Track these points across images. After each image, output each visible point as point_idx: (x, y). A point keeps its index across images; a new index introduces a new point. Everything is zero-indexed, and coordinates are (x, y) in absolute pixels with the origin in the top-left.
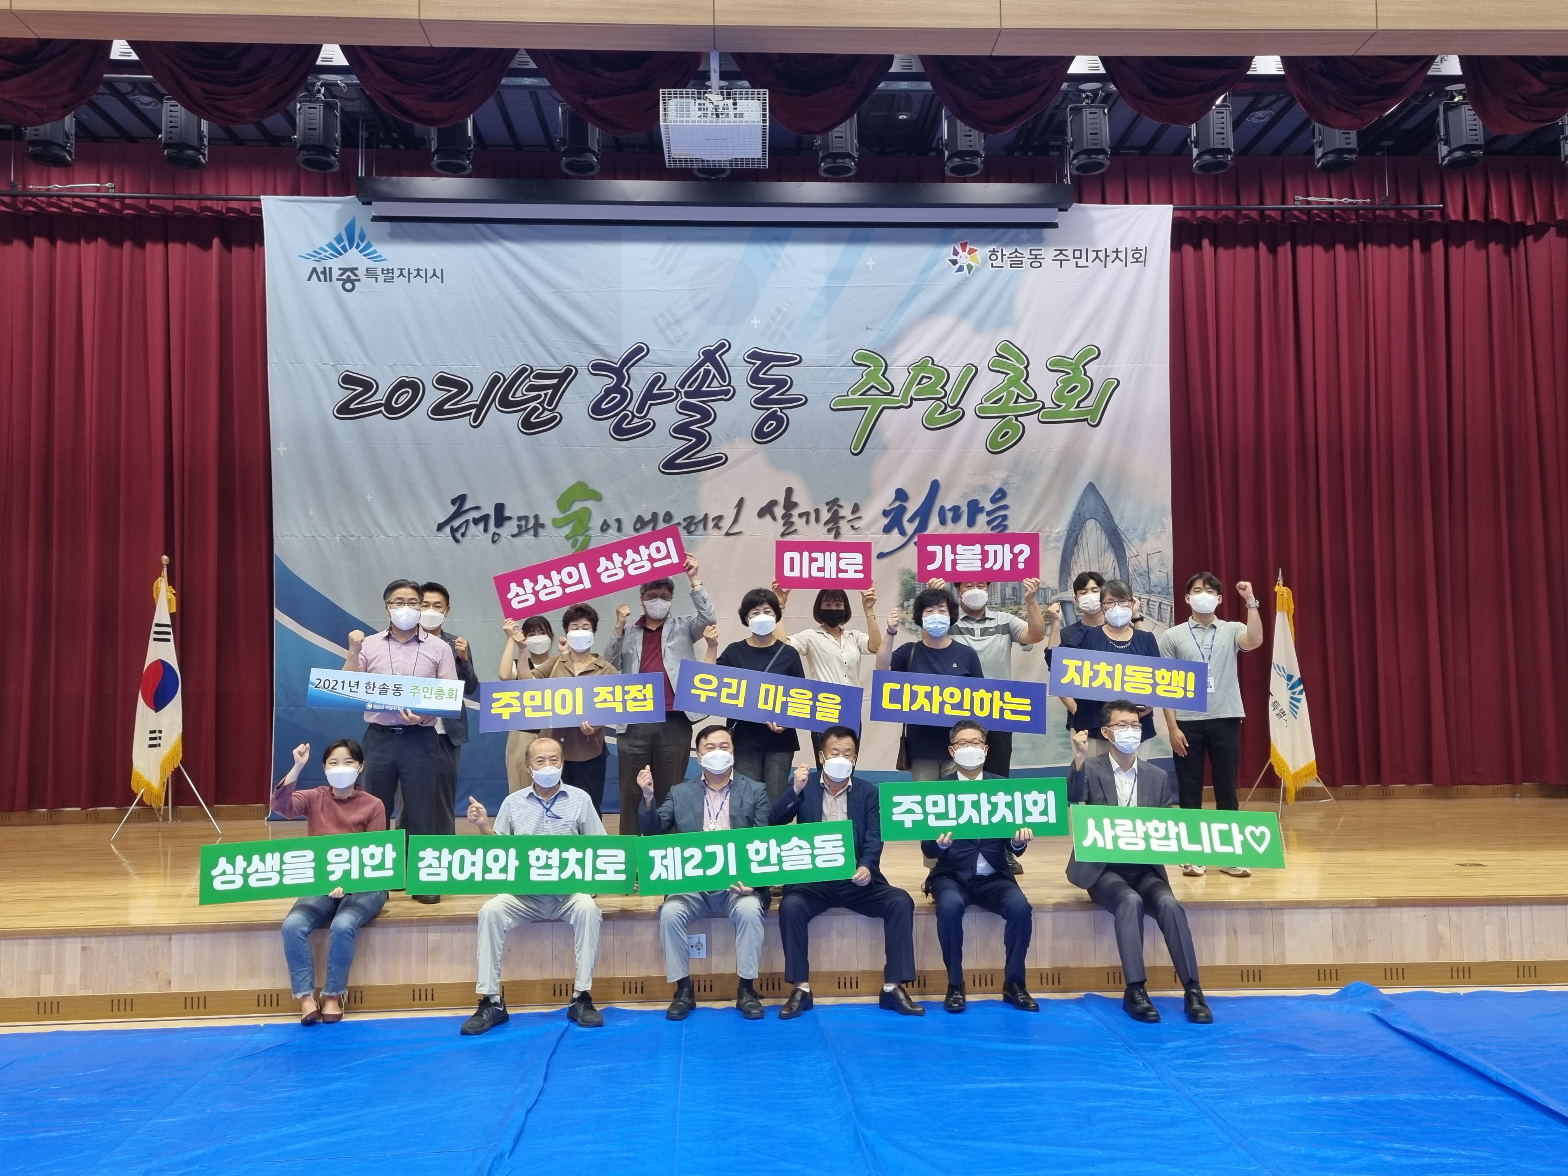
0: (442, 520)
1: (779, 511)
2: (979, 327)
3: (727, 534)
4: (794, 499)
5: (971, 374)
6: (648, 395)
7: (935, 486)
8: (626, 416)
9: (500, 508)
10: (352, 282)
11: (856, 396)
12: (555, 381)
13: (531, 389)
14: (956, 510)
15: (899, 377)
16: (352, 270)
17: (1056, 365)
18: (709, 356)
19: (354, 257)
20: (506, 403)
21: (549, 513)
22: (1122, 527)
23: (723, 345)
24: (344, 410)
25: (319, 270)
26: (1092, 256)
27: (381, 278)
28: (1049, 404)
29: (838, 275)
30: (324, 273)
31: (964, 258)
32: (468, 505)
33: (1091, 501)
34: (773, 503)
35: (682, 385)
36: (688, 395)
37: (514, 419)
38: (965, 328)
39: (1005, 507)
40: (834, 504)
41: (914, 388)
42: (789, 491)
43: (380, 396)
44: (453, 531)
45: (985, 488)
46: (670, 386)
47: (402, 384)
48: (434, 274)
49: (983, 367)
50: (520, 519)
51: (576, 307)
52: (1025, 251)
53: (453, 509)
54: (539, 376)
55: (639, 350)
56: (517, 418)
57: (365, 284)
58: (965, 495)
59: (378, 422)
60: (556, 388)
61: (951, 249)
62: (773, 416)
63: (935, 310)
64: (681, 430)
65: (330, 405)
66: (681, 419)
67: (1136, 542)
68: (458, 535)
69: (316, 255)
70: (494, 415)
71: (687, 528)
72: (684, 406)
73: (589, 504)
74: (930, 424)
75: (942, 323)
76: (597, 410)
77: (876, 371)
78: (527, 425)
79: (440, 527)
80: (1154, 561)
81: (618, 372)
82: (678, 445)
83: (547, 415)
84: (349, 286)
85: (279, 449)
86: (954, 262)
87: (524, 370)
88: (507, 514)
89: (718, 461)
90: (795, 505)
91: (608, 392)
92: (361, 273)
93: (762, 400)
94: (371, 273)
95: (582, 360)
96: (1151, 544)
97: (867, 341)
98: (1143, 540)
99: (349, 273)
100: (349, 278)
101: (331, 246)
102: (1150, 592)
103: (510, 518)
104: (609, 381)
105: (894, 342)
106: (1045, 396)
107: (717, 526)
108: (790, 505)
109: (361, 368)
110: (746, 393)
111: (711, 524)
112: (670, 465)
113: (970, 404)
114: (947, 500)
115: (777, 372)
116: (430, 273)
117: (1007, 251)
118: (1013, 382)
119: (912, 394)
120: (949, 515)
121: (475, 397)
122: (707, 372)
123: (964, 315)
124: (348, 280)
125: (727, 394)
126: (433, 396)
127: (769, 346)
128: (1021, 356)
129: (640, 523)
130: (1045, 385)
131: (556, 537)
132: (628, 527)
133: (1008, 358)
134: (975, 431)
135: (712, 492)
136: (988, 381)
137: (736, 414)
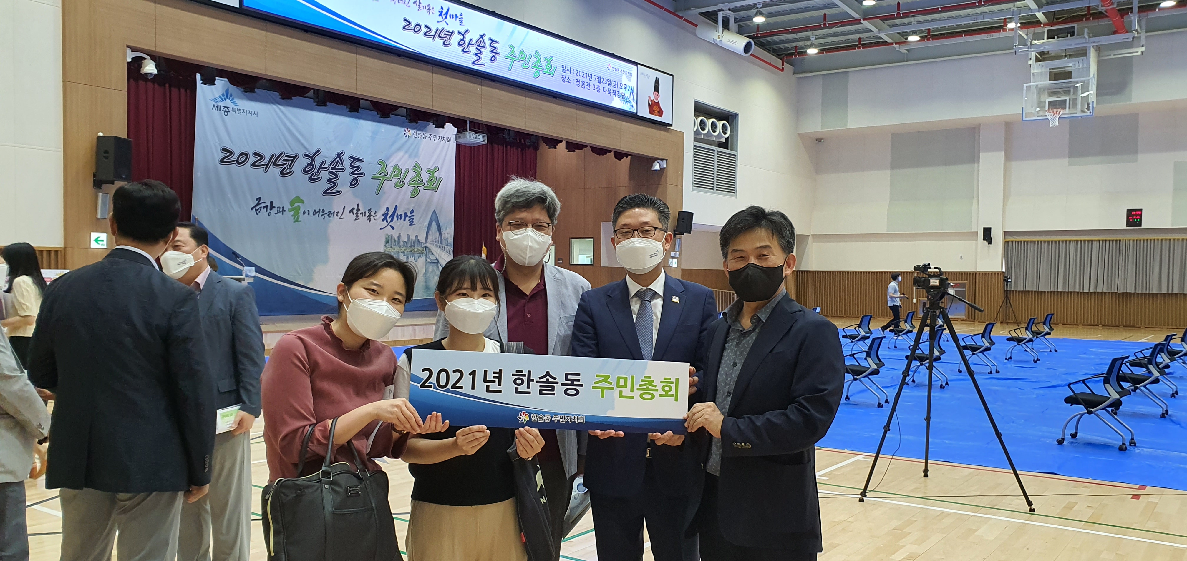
0: (253, 206)
1: (355, 211)
2: (410, 157)
3: (340, 218)
4: (359, 208)
5: (407, 171)
6: (320, 168)
7: (396, 206)
8: (313, 174)
9: (272, 203)
10: (227, 112)
11: (378, 175)
12: (292, 159)
13: (284, 160)
14: (401, 215)
15: (389, 170)
16: (227, 108)
17: (428, 171)
18: (339, 156)
19: (228, 103)
20: (275, 165)
21: (287, 207)
22: (441, 224)
23: (342, 153)
24: (222, 161)
25: (216, 106)
26: (438, 138)
27: (237, 112)
28: (426, 184)
29: (375, 134)
30: (217, 107)
31: (407, 133)
32: (261, 201)
33: (434, 215)
34: (353, 209)
35: (330, 165)
36: (332, 169)
37: (278, 171)
38: (407, 156)
39: (413, 216)
40: (370, 210)
41: (393, 174)
42: (358, 205)
43: (235, 158)
44: (256, 210)
45: (408, 209)
46: (327, 165)
47: (242, 154)
48: (254, 114)
49: (410, 169)
50: (278, 208)
51: (300, 133)
52: (422, 133)
53: (257, 202)
54: (287, 156)
55: (318, 151)
58: (403, 211)
59: (234, 166)
60: (292, 161)
61: (403, 129)
62: (355, 179)
63: (399, 149)
64: (329, 180)
65: (217, 159)
66: (330, 177)
67: (444, 229)
68: (258, 212)
69: (215, 100)
70: (272, 167)
71: (328, 215)
72: (331, 172)
73: (300, 204)
74: (396, 186)
75: (401, 154)
76: (304, 170)
77: (383, 167)
78: (282, 173)
79: (252, 209)
80: (449, 236)
81: (312, 158)
82: (329, 186)
83: (288, 171)
84: (226, 114)
85: (198, 174)
86: (405, 134)
87: (282, 154)
88: (274, 206)
89: (339, 192)
90: (359, 210)
91: (309, 164)
93: (353, 173)
95: (301, 152)
96: (448, 231)
97: (382, 157)
98: (446, 229)
99: (226, 109)
100: (226, 110)
101: (220, 97)
102: (447, 245)
103: (275, 207)
104: (309, 161)
105: (388, 158)
106: (425, 182)
107: (337, 215)
108: (358, 210)
110: (349, 170)
111: (335, 214)
112: (325, 192)
113: (406, 182)
114: (399, 212)
115: (357, 164)
116: (253, 113)
117: (418, 132)
118: (417, 175)
119: (392, 176)
120: (399, 217)
121: (266, 161)
122: (338, 161)
123: (406, 152)
124: (225, 111)
125: (343, 170)
126: (252, 159)
127: (356, 155)
128: (420, 167)
129: (315, 212)
130: (425, 177)
131: (289, 215)
132: (311, 213)
133: (416, 167)
134: (407, 190)
135: (336, 203)
136: (411, 174)
137: (345, 177)
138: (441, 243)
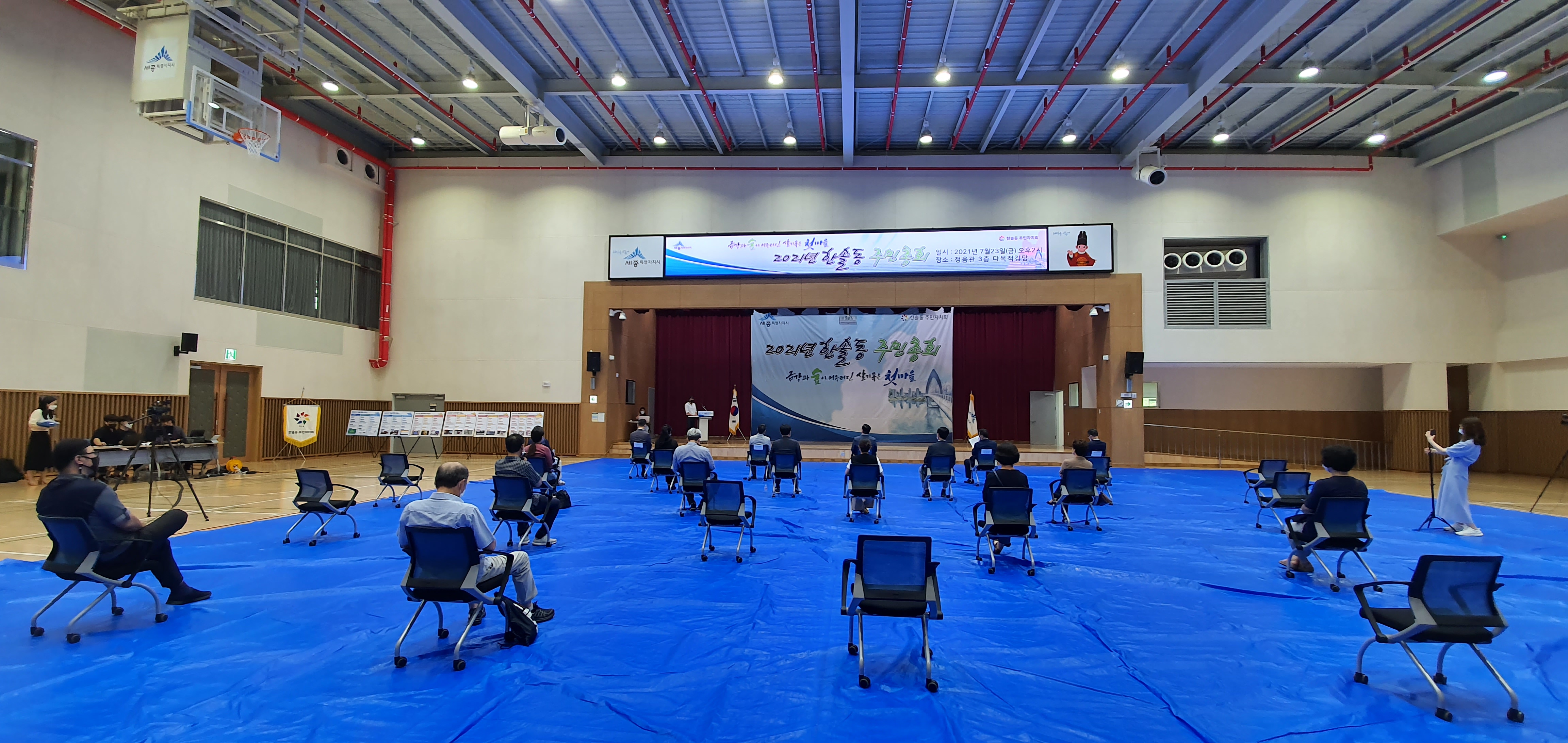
0: (787, 376)
1: (861, 375)
2: (908, 334)
3: (850, 380)
4: (865, 372)
5: (906, 344)
6: (833, 349)
7: (897, 368)
8: (827, 353)
9: (800, 374)
11: (879, 349)
12: (812, 346)
13: (807, 347)
14: (902, 375)
15: (889, 345)
16: (769, 322)
17: (926, 342)
18: (846, 340)
19: (769, 319)
20: (801, 350)
21: (810, 375)
22: (941, 379)
23: (849, 338)
24: (767, 352)
26: (934, 317)
27: (775, 324)
28: (924, 351)
29: (875, 322)
30: (763, 323)
31: (904, 318)
32: (792, 373)
33: (934, 373)
34: (860, 373)
35: (840, 347)
36: (841, 349)
37: (803, 354)
38: (904, 334)
39: (914, 374)
40: (874, 373)
41: (893, 347)
42: (864, 370)
43: (775, 350)
45: (909, 370)
46: (837, 347)
47: (779, 347)
48: (786, 323)
49: (909, 342)
50: (804, 376)
51: (816, 329)
52: (919, 316)
53: (790, 373)
54: (809, 345)
55: (831, 339)
57: (772, 325)
58: (904, 371)
59: (774, 355)
61: (901, 316)
62: (860, 353)
63: (897, 330)
64: (840, 357)
65: (765, 352)
66: (840, 354)
68: (791, 379)
69: (762, 319)
70: (799, 353)
71: (841, 378)
72: (840, 351)
73: (819, 373)
74: (896, 355)
75: (899, 332)
76: (821, 352)
77: (884, 343)
78: (806, 355)
79: (787, 378)
80: (948, 387)
81: (826, 344)
82: (839, 360)
83: (810, 353)
84: (768, 326)
85: (753, 361)
86: (902, 319)
87: (805, 343)
89: (848, 363)
91: (824, 348)
92: (771, 323)
93: (858, 350)
94: (773, 323)
95: (818, 341)
96: (947, 384)
97: (882, 337)
98: (945, 382)
100: (769, 324)
101: (765, 317)
102: (947, 395)
103: (802, 376)
104: (824, 346)
105: (888, 337)
106: (923, 349)
108: (864, 374)
109: (771, 343)
110: (854, 348)
111: (846, 378)
112: (837, 364)
113: (906, 351)
114: (900, 373)
115: (861, 344)
117: (915, 316)
118: (915, 346)
119: (892, 349)
120: (900, 376)
121: (795, 350)
122: (846, 344)
123: (904, 331)
125: (850, 349)
126: (786, 349)
127: (859, 339)
128: (918, 340)
129: (830, 377)
130: (923, 346)
131: (812, 380)
132: (828, 378)
133: (915, 341)
134: (907, 357)
135: (846, 371)
136: (910, 346)
137: (852, 353)
138: (941, 393)
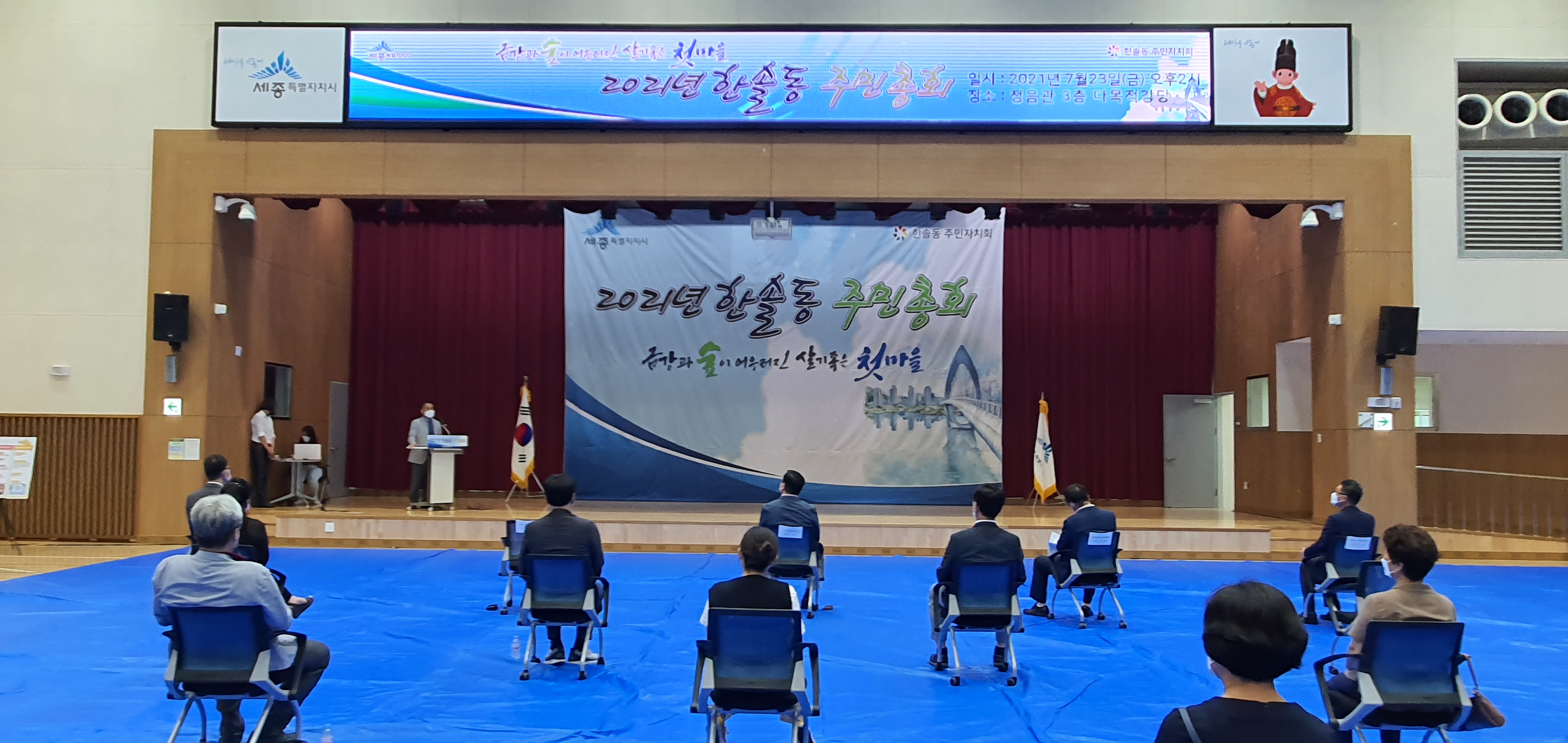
0: (644, 358)
1: (807, 357)
2: (907, 268)
3: (781, 368)
4: (814, 351)
5: (903, 291)
6: (744, 300)
7: (884, 345)
8: (733, 310)
9: (672, 353)
11: (846, 301)
12: (698, 293)
13: (688, 296)
14: (894, 358)
15: (867, 292)
16: (605, 239)
17: (946, 287)
18: (774, 281)
19: (606, 233)
20: (675, 303)
21: (695, 356)
22: (977, 368)
23: (780, 276)
24: (600, 306)
25: (590, 239)
26: (964, 232)
27: (618, 242)
28: (942, 306)
29: (837, 242)
30: (592, 240)
31: (900, 233)
32: (656, 352)
33: (962, 354)
34: (804, 353)
35: (760, 295)
36: (763, 300)
37: (679, 310)
38: (900, 268)
39: (919, 357)
40: (833, 354)
41: (875, 297)
42: (811, 347)
43: (617, 300)
44: (650, 364)
45: (909, 347)
46: (754, 296)
47: (627, 294)
48: (643, 241)
49: (909, 287)
50: (681, 359)
51: (710, 257)
52: (931, 230)
53: (649, 353)
54: (692, 290)
55: (740, 277)
56: (682, 310)
57: (611, 245)
58: (899, 351)
59: (616, 311)
60: (699, 296)
61: (893, 229)
62: (804, 310)
63: (886, 259)
64: (760, 317)
65: (594, 305)
66: (760, 312)
67: (984, 375)
68: (652, 366)
69: (589, 232)
70: (670, 307)
71: (761, 365)
72: (761, 305)
74: (882, 315)
75: (889, 266)
76: (719, 307)
77: (856, 289)
78: (685, 313)
79: (644, 362)
80: (993, 385)
81: (729, 288)
82: (759, 324)
83: (695, 309)
84: (603, 246)
85: (570, 324)
86: (895, 235)
87: (684, 287)
88: (675, 356)
89: (777, 332)
90: (814, 354)
91: (725, 298)
92: (609, 240)
93: (800, 303)
94: (614, 241)
95: (712, 283)
96: (992, 377)
97: (851, 274)
98: (987, 374)
99: (603, 240)
100: (604, 243)
101: (595, 230)
102: (990, 401)
103: (676, 359)
104: (725, 293)
105: (865, 275)
106: (940, 303)
107: (776, 364)
108: (812, 354)
109: (607, 287)
110: (792, 299)
111: (773, 363)
112: (754, 334)
113: (902, 306)
114: (889, 353)
115: (807, 289)
116: (641, 240)
117: (923, 230)
118: (923, 295)
119: (873, 300)
120: (891, 360)
121: (661, 300)
122: (773, 289)
123: (900, 261)
124: (602, 244)
125: (782, 299)
126: (641, 299)
127: (802, 277)
128: (928, 282)
129: (739, 362)
130: (939, 296)
131: (698, 368)
132: (733, 363)
133: (921, 283)
134: (904, 319)
135: (774, 348)
136: (911, 295)
137: (786, 310)
138: (979, 397)
